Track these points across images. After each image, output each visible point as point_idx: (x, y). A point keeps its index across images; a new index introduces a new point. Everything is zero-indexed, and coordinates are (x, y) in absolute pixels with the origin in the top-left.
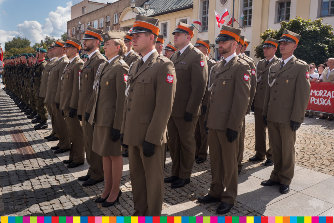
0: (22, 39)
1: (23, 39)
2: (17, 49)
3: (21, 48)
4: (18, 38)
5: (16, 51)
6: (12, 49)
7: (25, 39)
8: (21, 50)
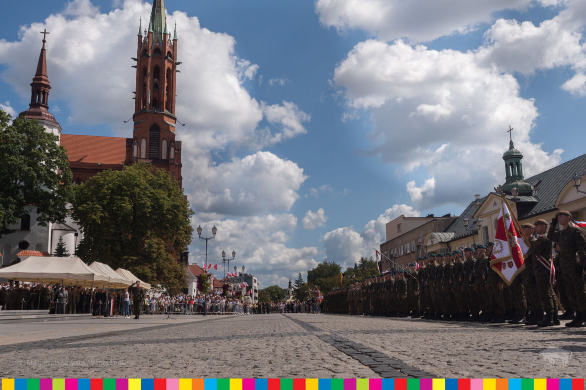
0: (329, 264)
1: (331, 264)
2: (324, 280)
3: (328, 277)
4: (324, 263)
5: (322, 282)
6: (317, 280)
7: (334, 264)
8: (329, 280)
